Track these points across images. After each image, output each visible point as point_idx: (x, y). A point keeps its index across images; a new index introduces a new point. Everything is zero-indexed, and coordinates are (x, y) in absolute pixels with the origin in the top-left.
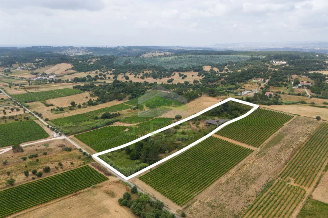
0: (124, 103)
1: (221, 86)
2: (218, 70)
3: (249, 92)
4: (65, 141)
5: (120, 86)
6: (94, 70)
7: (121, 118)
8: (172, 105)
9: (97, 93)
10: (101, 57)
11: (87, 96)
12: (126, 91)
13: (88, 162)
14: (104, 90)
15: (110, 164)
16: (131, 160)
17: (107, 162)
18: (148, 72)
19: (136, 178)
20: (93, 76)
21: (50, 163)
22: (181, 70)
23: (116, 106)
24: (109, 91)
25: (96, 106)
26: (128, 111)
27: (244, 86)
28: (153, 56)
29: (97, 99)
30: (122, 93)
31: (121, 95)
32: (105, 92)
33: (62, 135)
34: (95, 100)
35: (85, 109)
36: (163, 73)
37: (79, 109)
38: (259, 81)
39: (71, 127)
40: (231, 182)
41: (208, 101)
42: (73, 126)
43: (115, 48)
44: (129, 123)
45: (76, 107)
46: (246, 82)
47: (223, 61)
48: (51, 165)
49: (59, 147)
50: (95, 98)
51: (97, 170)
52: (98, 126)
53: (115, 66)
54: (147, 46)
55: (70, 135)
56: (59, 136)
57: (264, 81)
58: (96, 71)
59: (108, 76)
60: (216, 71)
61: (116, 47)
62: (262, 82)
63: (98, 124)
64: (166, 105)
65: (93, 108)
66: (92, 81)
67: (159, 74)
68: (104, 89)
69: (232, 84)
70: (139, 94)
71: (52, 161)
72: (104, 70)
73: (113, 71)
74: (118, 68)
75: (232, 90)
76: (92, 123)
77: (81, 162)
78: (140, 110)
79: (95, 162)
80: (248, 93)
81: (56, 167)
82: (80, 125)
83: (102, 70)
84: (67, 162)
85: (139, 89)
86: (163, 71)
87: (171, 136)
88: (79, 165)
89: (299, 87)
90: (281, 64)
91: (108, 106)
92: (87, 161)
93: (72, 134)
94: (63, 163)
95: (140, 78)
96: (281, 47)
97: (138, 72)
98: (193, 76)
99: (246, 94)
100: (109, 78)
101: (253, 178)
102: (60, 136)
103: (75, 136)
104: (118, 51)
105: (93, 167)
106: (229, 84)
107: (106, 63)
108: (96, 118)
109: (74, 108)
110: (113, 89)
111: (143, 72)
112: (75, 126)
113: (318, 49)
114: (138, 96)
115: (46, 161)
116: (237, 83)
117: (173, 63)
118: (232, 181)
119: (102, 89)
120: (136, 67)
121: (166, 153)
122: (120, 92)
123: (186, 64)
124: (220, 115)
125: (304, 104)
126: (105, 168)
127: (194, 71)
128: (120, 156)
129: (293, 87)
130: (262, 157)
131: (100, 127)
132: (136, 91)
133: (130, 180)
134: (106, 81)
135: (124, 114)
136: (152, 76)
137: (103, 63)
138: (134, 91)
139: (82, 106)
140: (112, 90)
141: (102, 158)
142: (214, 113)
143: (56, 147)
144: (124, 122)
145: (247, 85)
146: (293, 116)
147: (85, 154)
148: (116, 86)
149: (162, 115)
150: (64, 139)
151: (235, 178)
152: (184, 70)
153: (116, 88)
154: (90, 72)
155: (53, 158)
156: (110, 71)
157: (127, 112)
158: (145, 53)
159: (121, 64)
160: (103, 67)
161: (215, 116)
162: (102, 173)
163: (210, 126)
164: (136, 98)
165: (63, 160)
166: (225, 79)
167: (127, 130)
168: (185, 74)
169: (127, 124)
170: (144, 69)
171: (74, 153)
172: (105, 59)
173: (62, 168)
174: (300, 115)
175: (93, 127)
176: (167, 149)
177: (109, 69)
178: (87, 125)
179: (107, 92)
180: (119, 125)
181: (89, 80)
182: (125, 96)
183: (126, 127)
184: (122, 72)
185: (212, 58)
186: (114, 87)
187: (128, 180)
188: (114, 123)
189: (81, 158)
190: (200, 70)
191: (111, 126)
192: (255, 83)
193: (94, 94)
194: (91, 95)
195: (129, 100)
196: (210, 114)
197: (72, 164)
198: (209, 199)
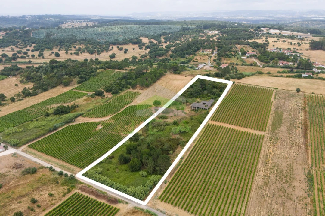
0: (74, 89)
1: (172, 60)
2: (157, 42)
3: (205, 66)
4: (17, 157)
5: (61, 67)
6: (7, 47)
7: (82, 111)
8: (136, 87)
9: (29, 79)
10: (11, 29)
11: (16, 83)
12: (71, 73)
13: (73, 187)
14: (39, 74)
15: (109, 185)
16: (132, 173)
17: (103, 182)
18: (81, 46)
19: (155, 200)
20: (10, 54)
21: (14, 201)
22: (118, 43)
23: (65, 93)
24: (45, 74)
25: (36, 96)
26: (85, 100)
27: (196, 59)
28: (73, 26)
29: (33, 87)
30: (66, 77)
31: (65, 78)
32: (41, 77)
33: (9, 147)
34: (31, 88)
35: (21, 102)
36: (98, 47)
37: (13, 103)
38: (207, 52)
39: (16, 132)
40: (269, 182)
41: (176, 80)
42: (18, 130)
43: (20, 17)
44: (98, 117)
45: (6, 100)
46: (195, 54)
47: (156, 32)
48: (19, 204)
49: (14, 168)
50: (30, 86)
51: (92, 197)
52: (57, 126)
53: (34, 40)
54: (59, 15)
55: (21, 146)
56: (4, 149)
57: (213, 53)
58: (10, 47)
59: (30, 53)
60: (156, 43)
61: (22, 16)
62: (210, 53)
63: (53, 124)
64: (129, 88)
65: (33, 100)
66: (11, 61)
67: (95, 48)
68: (37, 72)
69: (183, 57)
70: (89, 77)
71: (16, 197)
72: (21, 46)
73: (34, 47)
74: (40, 43)
75: (185, 64)
76: (45, 122)
77: (62, 188)
78: (102, 97)
79: (84, 185)
80: (203, 66)
81: (29, 208)
82: (28, 128)
83: (19, 46)
84: (42, 193)
85: (87, 69)
86: (98, 45)
87: (164, 130)
88: (62, 194)
89: (248, 57)
90: (215, 34)
91: (55, 95)
92: (70, 185)
93: (24, 144)
94: (36, 197)
95: (73, 54)
96: (195, 17)
97: (68, 47)
98: (134, 49)
99: (202, 68)
100: (33, 56)
101: (288, 173)
102: (6, 150)
103: (30, 147)
104: (26, 21)
105: (84, 194)
106: (179, 58)
107: (21, 36)
108: (47, 115)
109: (5, 102)
110: (52, 71)
111: (75, 47)
112: (22, 131)
113: (227, 18)
114: (89, 79)
115: (7, 200)
116: (187, 56)
117: (106, 35)
118: (269, 180)
119: (35, 72)
120: (63, 41)
121: (170, 154)
122: (63, 75)
123: (121, 36)
124: (201, 96)
125: (262, 74)
126: (104, 191)
127: (132, 44)
128: (113, 169)
129: (242, 58)
130: (278, 143)
131: (60, 127)
132: (84, 73)
133: (149, 205)
134: (31, 61)
135: (82, 104)
136: (88, 51)
137: (17, 37)
138: (81, 73)
139: (15, 97)
140: (51, 73)
141: (93, 177)
142: (193, 94)
143: (9, 169)
144: (89, 115)
145: (198, 58)
146: (272, 90)
147: (61, 174)
148: (55, 68)
149: (132, 102)
150: (15, 154)
151: (269, 176)
152: (121, 42)
153: (55, 70)
154: (4, 49)
155: (16, 191)
156: (29, 47)
157: (85, 102)
158: (62, 23)
159: (41, 38)
160: (19, 42)
161: (196, 97)
162: (103, 201)
163: (198, 110)
164: (86, 82)
165: (33, 191)
166: (173, 52)
167: (100, 127)
168: (124, 47)
169: (95, 119)
170: (74, 43)
171: (43, 175)
172: (18, 32)
173: (39, 207)
174: (277, 89)
175: (50, 129)
176: (169, 149)
177: (28, 44)
178: (39, 127)
179: (44, 76)
180: (86, 122)
181: (6, 60)
182: (71, 79)
183: (96, 124)
184: (47, 48)
185: (144, 28)
186: (52, 69)
187: (147, 206)
188: (76, 119)
189: (59, 181)
190: (139, 42)
191: (74, 124)
192: (204, 55)
193: (24, 80)
194: (22, 82)
195: (79, 85)
196: (189, 95)
197: (51, 195)
198: (262, 213)
